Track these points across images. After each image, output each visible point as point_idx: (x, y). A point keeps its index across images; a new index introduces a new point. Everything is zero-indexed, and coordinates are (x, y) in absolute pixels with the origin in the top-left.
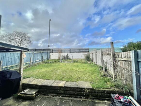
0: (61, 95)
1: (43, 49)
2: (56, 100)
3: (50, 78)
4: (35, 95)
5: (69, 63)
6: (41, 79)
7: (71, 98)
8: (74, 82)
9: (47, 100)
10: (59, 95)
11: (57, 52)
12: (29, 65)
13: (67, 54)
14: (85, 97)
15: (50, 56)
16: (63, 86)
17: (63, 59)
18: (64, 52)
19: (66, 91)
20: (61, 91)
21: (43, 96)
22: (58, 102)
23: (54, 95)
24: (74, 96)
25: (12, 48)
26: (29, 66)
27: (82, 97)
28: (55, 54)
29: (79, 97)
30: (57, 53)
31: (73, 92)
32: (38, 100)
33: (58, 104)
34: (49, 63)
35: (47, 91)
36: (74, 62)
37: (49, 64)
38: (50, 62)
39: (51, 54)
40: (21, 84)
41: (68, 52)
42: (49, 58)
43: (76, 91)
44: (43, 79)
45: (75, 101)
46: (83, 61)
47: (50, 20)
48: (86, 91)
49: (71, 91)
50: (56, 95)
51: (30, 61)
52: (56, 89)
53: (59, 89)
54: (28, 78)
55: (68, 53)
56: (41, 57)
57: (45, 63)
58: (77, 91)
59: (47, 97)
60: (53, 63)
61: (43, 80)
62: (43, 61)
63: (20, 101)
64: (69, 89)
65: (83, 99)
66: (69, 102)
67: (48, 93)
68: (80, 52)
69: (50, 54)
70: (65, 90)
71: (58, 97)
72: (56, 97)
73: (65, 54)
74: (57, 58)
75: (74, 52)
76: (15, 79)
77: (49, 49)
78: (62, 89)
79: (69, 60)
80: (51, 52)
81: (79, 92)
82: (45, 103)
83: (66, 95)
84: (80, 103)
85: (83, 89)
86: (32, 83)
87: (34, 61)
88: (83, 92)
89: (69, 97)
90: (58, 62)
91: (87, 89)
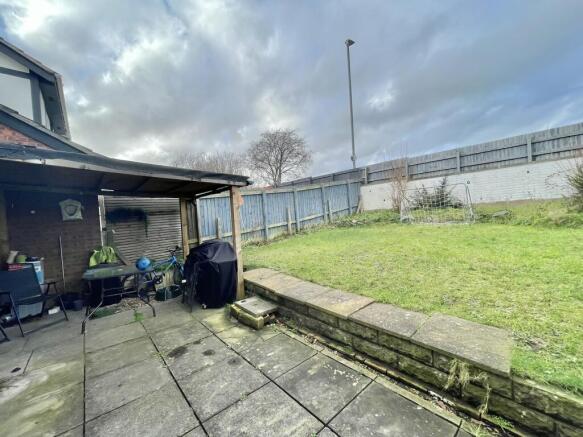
0: (340, 348)
1: (334, 175)
2: (315, 357)
3: (317, 278)
4: (261, 318)
5: (449, 224)
6: (293, 275)
7: (372, 375)
8: (408, 314)
9: (289, 347)
10: (332, 345)
11: (387, 180)
12: (286, 232)
13: (441, 179)
14: (451, 403)
15: (359, 198)
16: (346, 315)
17: (419, 206)
18: (426, 175)
19: (357, 339)
20: (341, 333)
21: (284, 330)
22: (316, 367)
23: (318, 338)
24: (390, 372)
25: (204, 180)
26: (286, 236)
27: (432, 393)
28: (381, 189)
29: (417, 389)
30: (386, 185)
31: (389, 356)
32: (267, 336)
33: (309, 371)
34: (352, 226)
35: (297, 319)
36: (484, 218)
37: (352, 229)
38: (354, 221)
39: (364, 190)
40: (240, 280)
41: (447, 172)
42: (355, 208)
43: (405, 354)
44: (297, 277)
45: (384, 391)
46: (554, 213)
47: (350, 43)
48: (458, 370)
49: (378, 344)
50: (323, 340)
51: (287, 220)
52: (322, 319)
53: (331, 321)
54: (263, 267)
55: (446, 175)
56: (323, 204)
57: (339, 226)
58: (410, 356)
59: (293, 336)
60: (368, 224)
61: (296, 279)
62: (332, 218)
63: (231, 324)
64: (368, 334)
65: (439, 407)
66: (354, 384)
67: (300, 326)
68: (534, 157)
69: (358, 191)
70: (353, 334)
71: (327, 352)
72: (319, 348)
73: (431, 185)
74: (389, 205)
75: (485, 166)
76: (224, 263)
77: (356, 172)
78: (344, 327)
79: (451, 211)
80: (363, 183)
81: (420, 366)
82: (276, 352)
83: (359, 357)
84: (403, 414)
85: (444, 360)
86: (263, 283)
87: (299, 220)
88: (441, 370)
89: (369, 366)
90: (393, 221)
91: (463, 364)
